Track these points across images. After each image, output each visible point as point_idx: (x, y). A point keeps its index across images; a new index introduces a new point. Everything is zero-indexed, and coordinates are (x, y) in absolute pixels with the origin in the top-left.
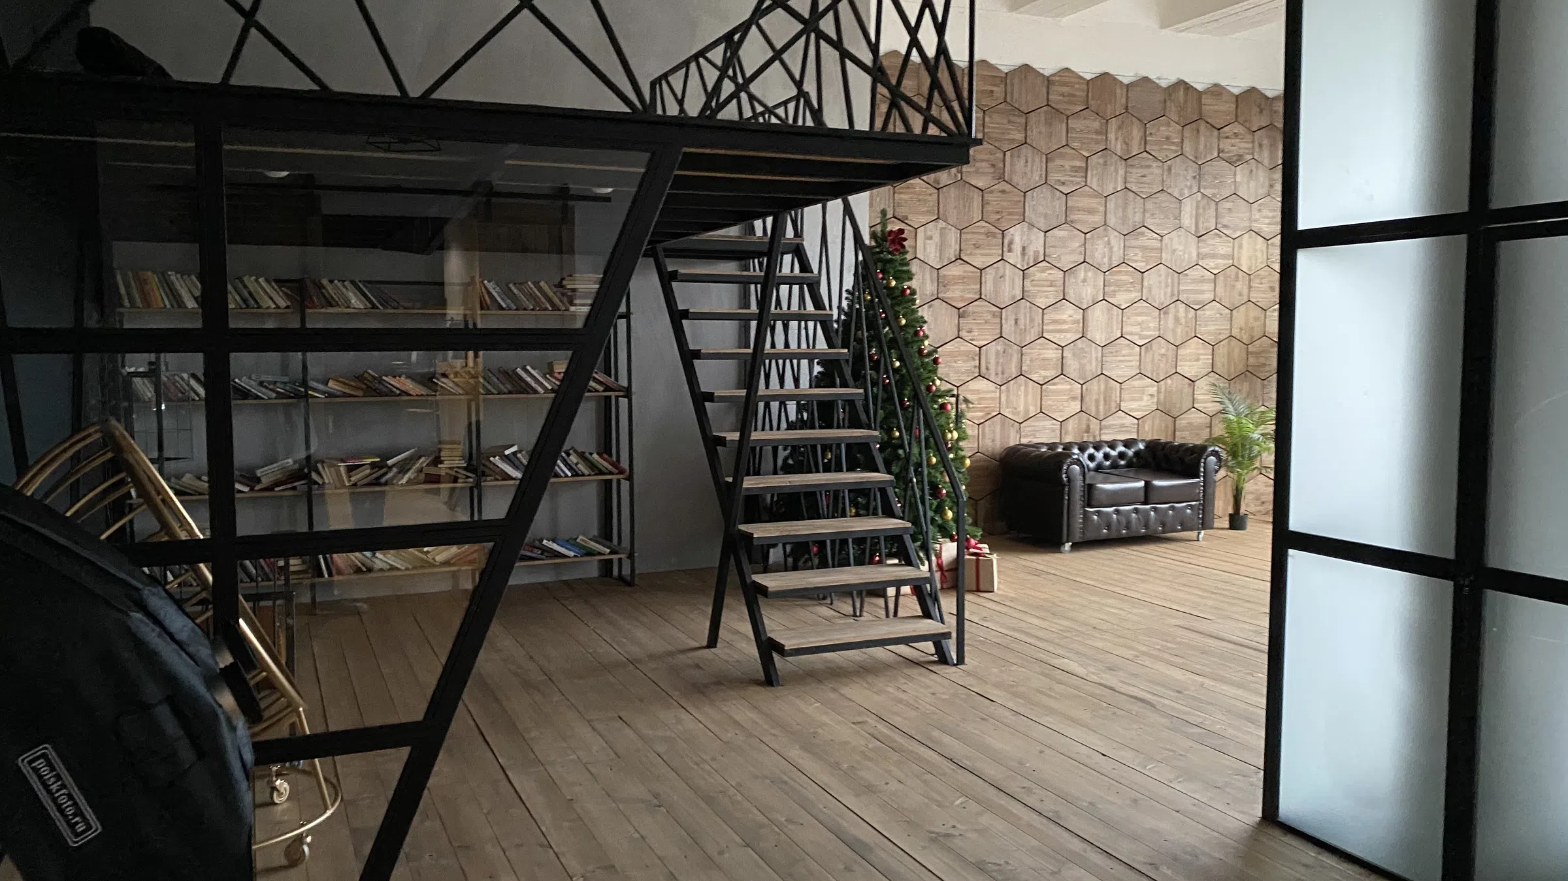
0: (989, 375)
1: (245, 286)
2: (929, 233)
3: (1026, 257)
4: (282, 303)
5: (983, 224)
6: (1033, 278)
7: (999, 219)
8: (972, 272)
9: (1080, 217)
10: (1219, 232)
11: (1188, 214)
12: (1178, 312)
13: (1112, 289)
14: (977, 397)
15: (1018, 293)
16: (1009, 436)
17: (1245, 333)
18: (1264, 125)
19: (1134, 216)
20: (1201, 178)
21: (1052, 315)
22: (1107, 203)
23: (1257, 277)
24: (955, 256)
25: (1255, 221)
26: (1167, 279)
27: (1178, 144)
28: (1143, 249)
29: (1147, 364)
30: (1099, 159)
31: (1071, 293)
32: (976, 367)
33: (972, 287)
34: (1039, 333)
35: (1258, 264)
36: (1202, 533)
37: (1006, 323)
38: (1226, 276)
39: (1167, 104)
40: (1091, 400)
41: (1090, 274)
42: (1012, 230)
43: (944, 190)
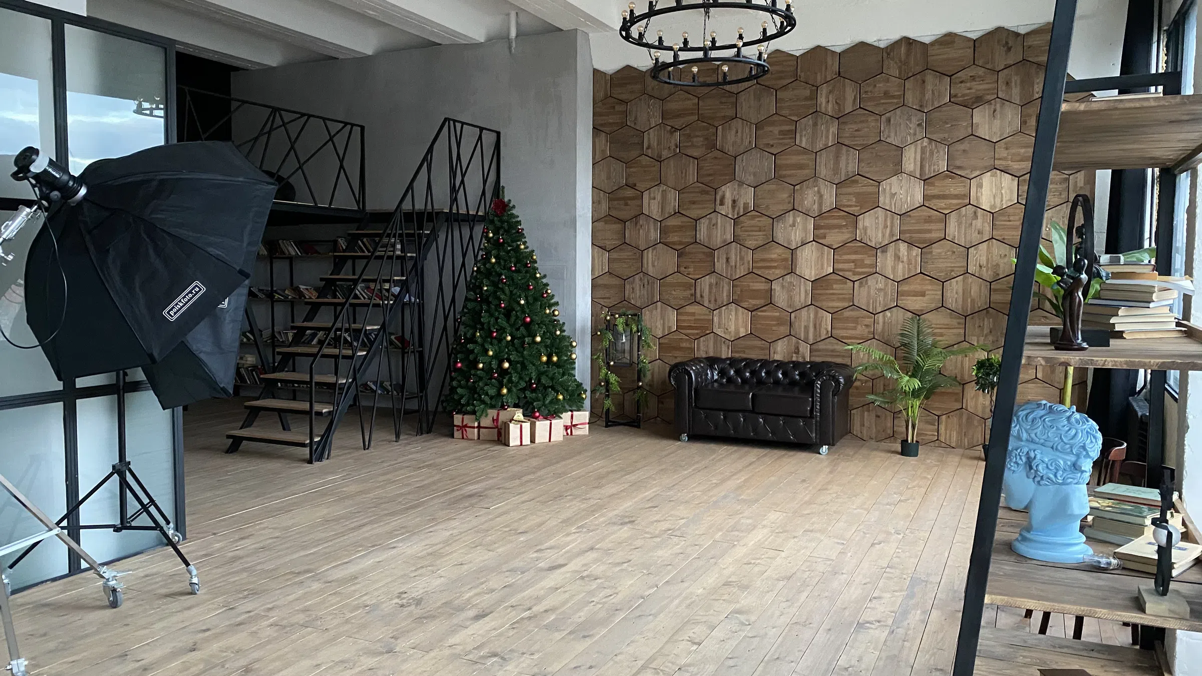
0: (704, 302)
2: (652, 195)
3: (737, 208)
5: (698, 185)
6: (742, 225)
7: (712, 180)
8: (688, 222)
9: (788, 172)
10: (951, 174)
11: (911, 160)
12: (899, 250)
13: (822, 231)
14: (693, 318)
15: (729, 237)
16: (721, 351)
17: (987, 271)
18: (1012, 63)
19: (847, 167)
20: (928, 124)
21: (759, 255)
22: (818, 157)
23: (1003, 215)
24: (675, 210)
25: (999, 159)
26: (886, 220)
27: (898, 97)
28: (857, 194)
29: (862, 297)
30: (809, 121)
31: (780, 237)
32: (692, 295)
33: (688, 234)
34: (749, 269)
35: (1004, 202)
36: (825, 448)
37: (718, 261)
38: (960, 215)
39: (886, 63)
40: (800, 326)
41: (799, 220)
42: (723, 188)
43: (665, 161)
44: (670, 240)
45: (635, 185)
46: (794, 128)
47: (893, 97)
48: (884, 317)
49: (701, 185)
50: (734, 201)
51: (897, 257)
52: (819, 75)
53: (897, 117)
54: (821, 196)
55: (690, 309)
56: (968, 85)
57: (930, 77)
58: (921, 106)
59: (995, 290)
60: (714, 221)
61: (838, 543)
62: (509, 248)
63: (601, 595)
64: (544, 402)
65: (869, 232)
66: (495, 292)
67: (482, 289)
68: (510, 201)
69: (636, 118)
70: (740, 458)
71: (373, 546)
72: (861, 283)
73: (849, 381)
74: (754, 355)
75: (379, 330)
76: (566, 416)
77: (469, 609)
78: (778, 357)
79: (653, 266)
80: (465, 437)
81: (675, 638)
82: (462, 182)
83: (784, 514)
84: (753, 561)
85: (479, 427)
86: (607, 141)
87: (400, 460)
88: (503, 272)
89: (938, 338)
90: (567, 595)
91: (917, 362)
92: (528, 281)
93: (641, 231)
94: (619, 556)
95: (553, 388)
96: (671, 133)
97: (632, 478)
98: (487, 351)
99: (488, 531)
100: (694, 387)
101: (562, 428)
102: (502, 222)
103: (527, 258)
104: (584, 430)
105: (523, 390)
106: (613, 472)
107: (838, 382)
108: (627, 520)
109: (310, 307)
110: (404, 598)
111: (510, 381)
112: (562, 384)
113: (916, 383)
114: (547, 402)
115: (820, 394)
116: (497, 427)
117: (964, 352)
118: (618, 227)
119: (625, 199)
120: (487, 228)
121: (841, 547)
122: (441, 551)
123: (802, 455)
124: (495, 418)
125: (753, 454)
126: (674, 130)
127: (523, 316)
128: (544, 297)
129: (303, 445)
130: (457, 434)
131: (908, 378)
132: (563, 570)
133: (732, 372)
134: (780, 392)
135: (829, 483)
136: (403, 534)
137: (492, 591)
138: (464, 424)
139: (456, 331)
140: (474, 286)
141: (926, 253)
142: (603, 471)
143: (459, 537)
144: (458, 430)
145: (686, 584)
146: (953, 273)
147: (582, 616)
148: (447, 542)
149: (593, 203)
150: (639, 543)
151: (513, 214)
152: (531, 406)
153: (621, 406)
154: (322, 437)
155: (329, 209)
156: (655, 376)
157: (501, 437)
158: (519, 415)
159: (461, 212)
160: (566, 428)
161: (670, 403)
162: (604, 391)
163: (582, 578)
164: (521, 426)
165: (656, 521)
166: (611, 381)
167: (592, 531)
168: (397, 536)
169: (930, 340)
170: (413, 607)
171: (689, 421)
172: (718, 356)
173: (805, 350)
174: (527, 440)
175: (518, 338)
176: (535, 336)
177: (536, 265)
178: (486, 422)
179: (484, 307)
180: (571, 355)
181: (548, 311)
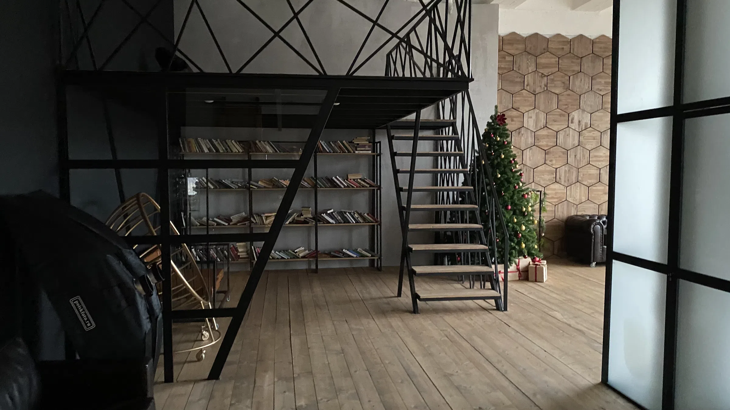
0: (561, 182)
1: (226, 143)
2: (530, 115)
3: (581, 126)
4: (241, 151)
5: (558, 110)
7: (566, 108)
8: (553, 133)
15: (576, 143)
16: (571, 211)
21: (594, 154)
24: (544, 125)
32: (554, 178)
33: (552, 140)
34: (587, 162)
42: (573, 113)
43: (538, 95)
44: (541, 143)
45: (519, 109)
49: (560, 110)
50: (579, 122)
55: (552, 186)
60: (568, 132)
69: (519, 66)
79: (530, 160)
86: (500, 80)
93: (522, 138)
96: (542, 77)
100: (603, 232)
102: (504, 129)
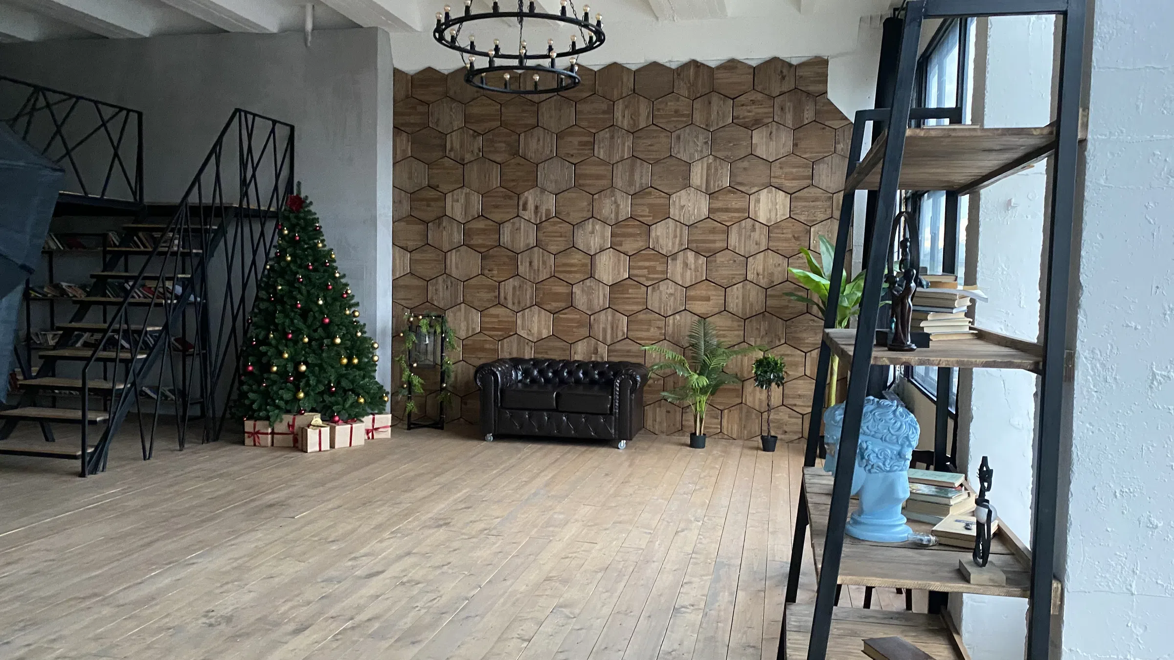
0: (507, 304)
2: (455, 197)
3: (539, 214)
5: (502, 189)
6: (545, 230)
7: (515, 186)
8: (492, 225)
9: (588, 182)
10: (733, 189)
11: (698, 176)
12: (687, 258)
13: (618, 239)
14: (496, 320)
15: (532, 241)
16: (524, 352)
17: (763, 278)
18: (786, 90)
19: (641, 179)
20: (713, 143)
21: (562, 260)
22: (615, 169)
23: (778, 228)
24: (478, 213)
25: (774, 177)
26: (675, 231)
27: (687, 116)
28: (651, 206)
29: (654, 302)
30: (606, 134)
31: (580, 244)
32: (495, 297)
33: (492, 236)
34: (551, 272)
35: (778, 216)
36: (623, 443)
37: (521, 264)
38: (740, 227)
39: (676, 84)
40: (599, 328)
41: (597, 227)
42: (526, 194)
43: (468, 165)
44: (472, 242)
45: (438, 186)
46: (592, 140)
47: (683, 115)
48: (674, 319)
49: (505, 190)
50: (537, 207)
51: (686, 265)
52: (615, 90)
53: (685, 133)
54: (618, 206)
55: (493, 311)
56: (749, 108)
57: (715, 99)
58: (707, 125)
59: (771, 296)
60: (517, 225)
61: (646, 533)
62: (306, 246)
63: (425, 598)
64: (344, 406)
65: (661, 240)
66: (291, 292)
67: (275, 289)
68: (307, 197)
69: (438, 120)
70: (545, 455)
71: (170, 563)
72: (654, 288)
73: (645, 378)
74: (555, 356)
75: (160, 332)
76: (368, 419)
77: (286, 623)
78: (578, 357)
79: (457, 268)
80: (257, 444)
81: (505, 636)
82: (254, 176)
83: (594, 508)
84: (570, 555)
85: (273, 433)
86: (408, 141)
87: (187, 470)
88: (300, 271)
89: (722, 339)
90: (389, 602)
91: (704, 361)
92: (327, 280)
93: (444, 233)
94: (437, 560)
95: (353, 391)
96: (475, 137)
97: (443, 479)
98: (281, 354)
99: (295, 541)
100: (500, 387)
101: (364, 432)
102: (297, 218)
103: (326, 257)
104: (387, 434)
105: (321, 394)
106: (423, 474)
107: (635, 381)
108: (441, 522)
109: (78, 306)
110: (212, 617)
111: (308, 384)
112: (363, 387)
113: (704, 381)
114: (347, 406)
115: (619, 392)
116: (293, 433)
117: (744, 352)
118: (422, 227)
119: (428, 201)
120: (282, 225)
121: (649, 536)
122: (248, 564)
123: (603, 450)
124: (291, 423)
125: (557, 451)
126: (477, 134)
127: (321, 317)
128: (343, 297)
129: (75, 457)
130: (248, 441)
131: (696, 376)
132: (381, 576)
133: (536, 373)
134: (580, 390)
135: (630, 475)
136: (202, 548)
137: (309, 603)
138: (256, 430)
139: (245, 332)
140: (266, 285)
141: (711, 262)
142: (412, 474)
143: (265, 548)
144: (249, 437)
145: (508, 583)
146: (734, 280)
147: (407, 622)
148: (252, 556)
149: (394, 202)
150: (456, 545)
151: (310, 211)
152: (329, 411)
153: (422, 407)
154: (96, 448)
155: (101, 200)
156: (459, 379)
157: (298, 443)
158: (317, 419)
159: (251, 207)
160: (368, 432)
161: (475, 404)
162: (406, 393)
163: (403, 584)
164: (320, 432)
165: (471, 522)
166: (414, 382)
167: (407, 536)
168: (195, 551)
169: (715, 342)
170: (223, 626)
171: (495, 422)
172: (522, 357)
173: (603, 351)
174: (326, 446)
175: (316, 340)
176: (335, 337)
177: (334, 264)
178: (281, 427)
179: (279, 307)
180: (372, 358)
181: (348, 312)
